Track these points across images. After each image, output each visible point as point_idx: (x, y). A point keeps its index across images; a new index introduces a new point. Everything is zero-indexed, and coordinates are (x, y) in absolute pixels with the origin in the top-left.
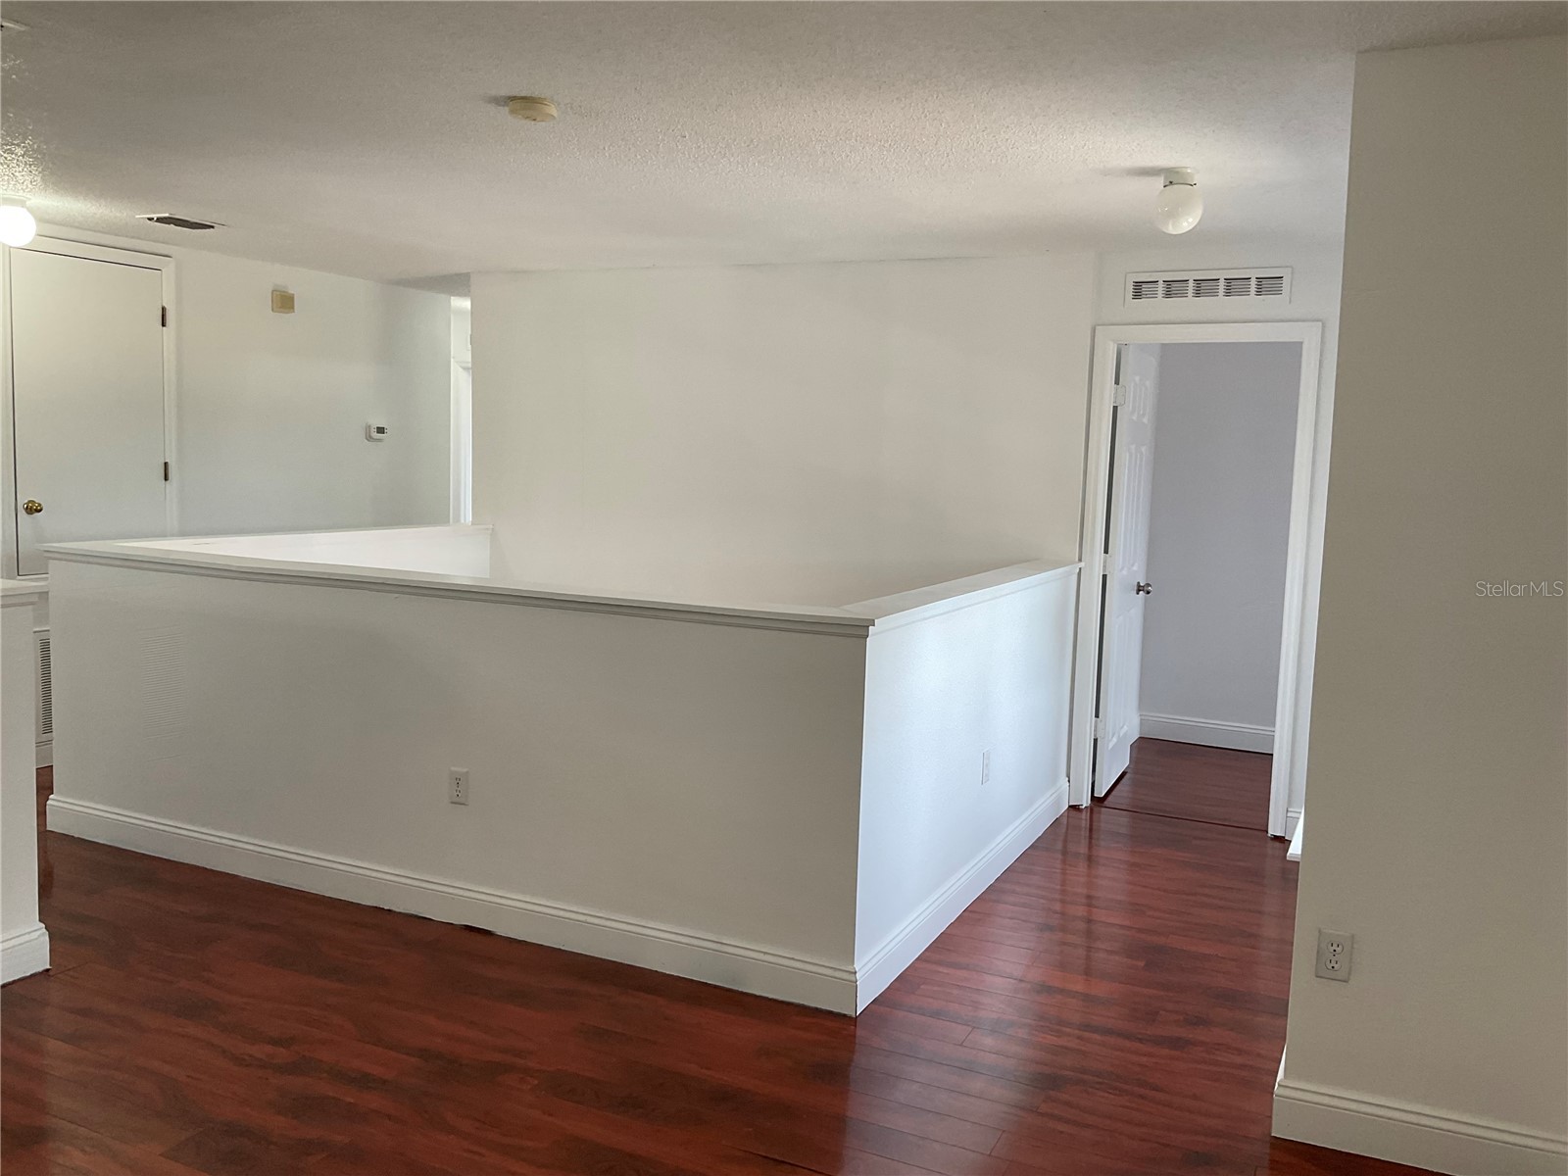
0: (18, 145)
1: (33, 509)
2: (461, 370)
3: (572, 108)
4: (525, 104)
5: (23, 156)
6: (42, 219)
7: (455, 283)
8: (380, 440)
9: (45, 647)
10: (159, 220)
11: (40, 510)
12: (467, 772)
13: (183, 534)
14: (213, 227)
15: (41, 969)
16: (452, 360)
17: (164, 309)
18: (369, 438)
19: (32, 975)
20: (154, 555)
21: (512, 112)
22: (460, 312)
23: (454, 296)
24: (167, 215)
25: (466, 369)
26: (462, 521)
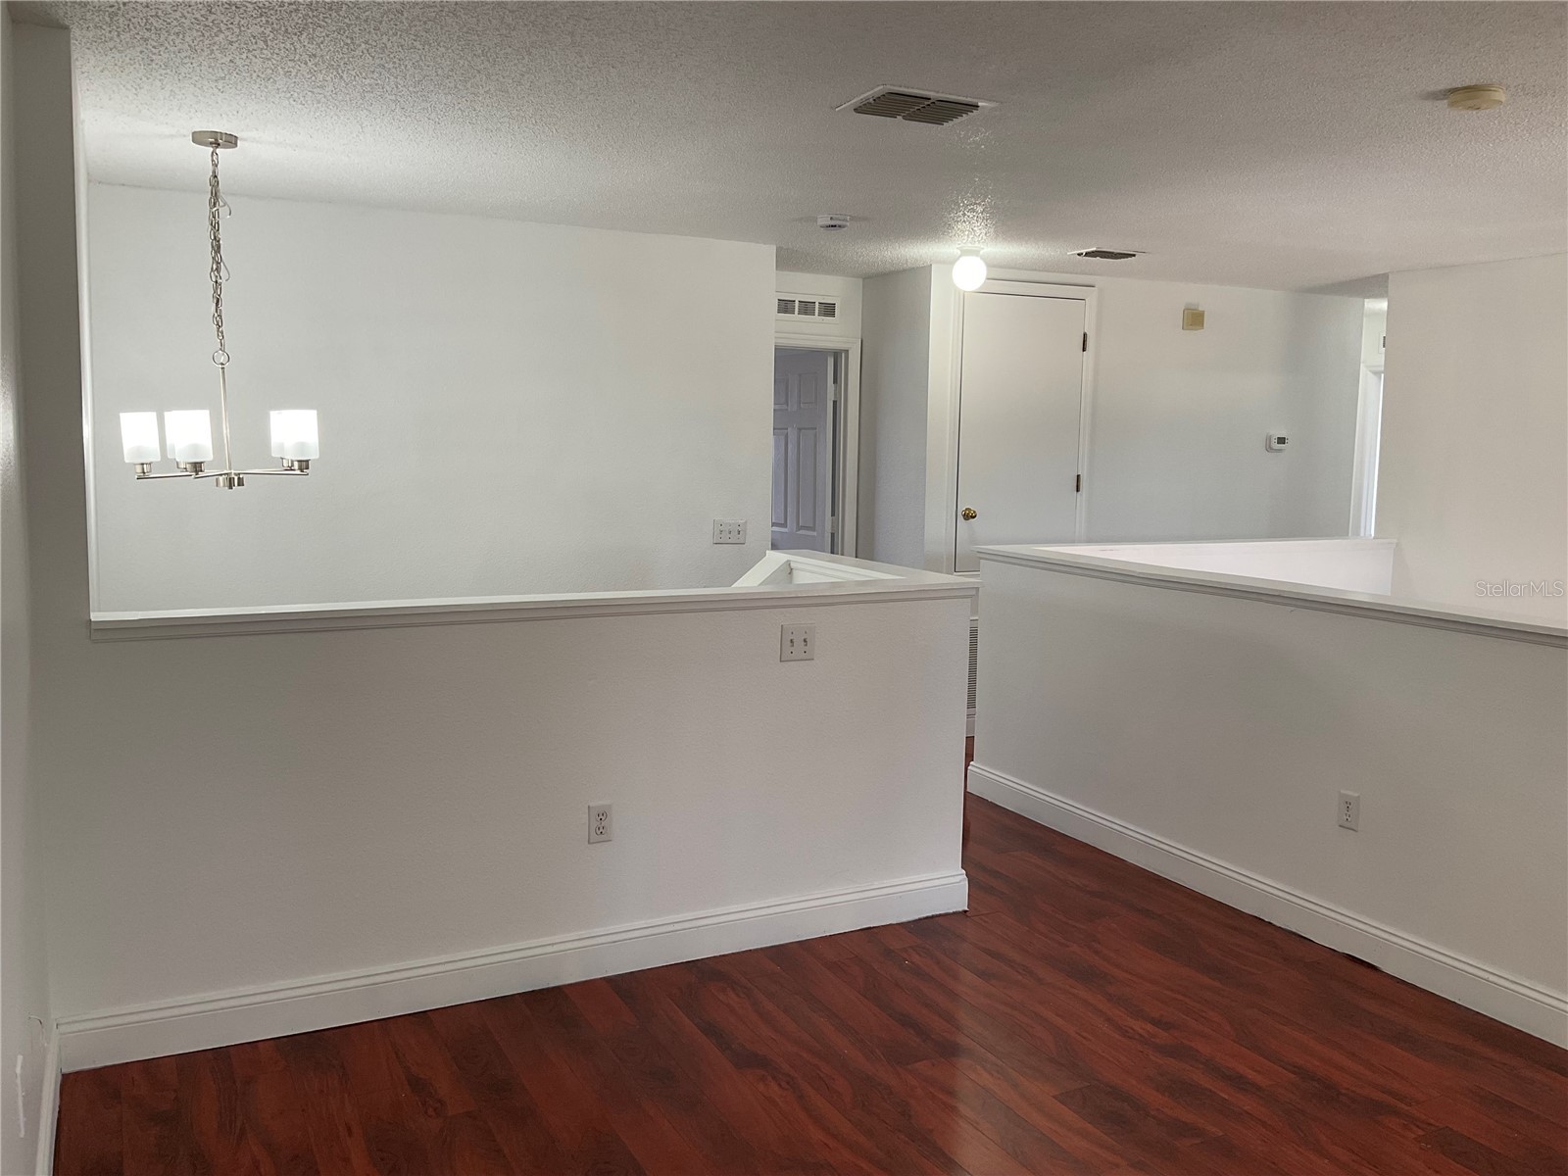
0: (979, 204)
1: (969, 516)
2: (1370, 375)
3: (1523, 89)
4: (1468, 95)
5: (982, 213)
6: (991, 265)
7: (1373, 285)
8: (1280, 450)
9: (974, 634)
10: (1087, 254)
11: (974, 517)
12: (1359, 797)
13: (1089, 541)
14: (1134, 255)
15: (960, 910)
16: (1362, 365)
17: (1085, 335)
18: (1269, 449)
19: (954, 913)
20: (1062, 558)
21: (1452, 105)
22: (1376, 314)
23: (1368, 297)
24: (1094, 249)
25: (1377, 374)
26: (1362, 534)
